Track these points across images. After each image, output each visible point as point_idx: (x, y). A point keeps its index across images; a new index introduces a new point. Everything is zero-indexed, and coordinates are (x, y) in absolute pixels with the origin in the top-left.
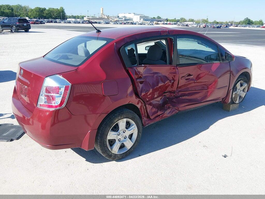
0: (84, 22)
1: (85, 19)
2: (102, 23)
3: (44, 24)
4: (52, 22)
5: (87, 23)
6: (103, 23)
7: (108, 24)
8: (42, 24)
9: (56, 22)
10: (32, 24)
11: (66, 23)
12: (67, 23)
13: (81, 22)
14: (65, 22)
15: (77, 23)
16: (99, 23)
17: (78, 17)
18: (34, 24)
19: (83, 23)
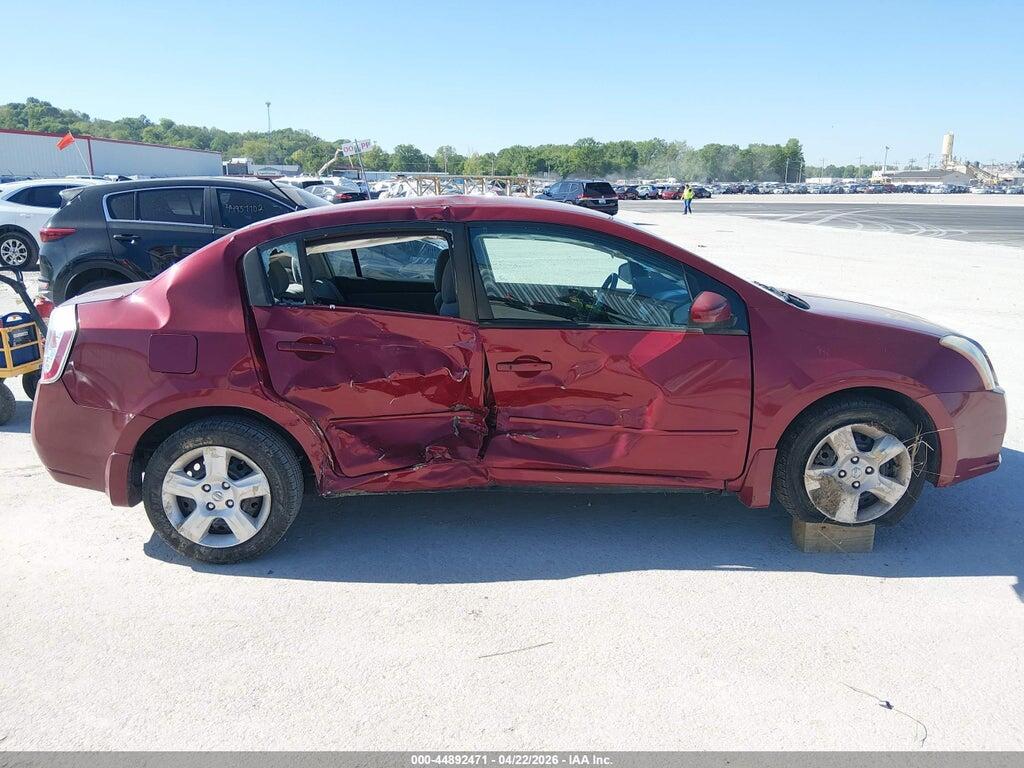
0: (858, 189)
1: (876, 176)
2: (933, 191)
3: (709, 197)
4: (740, 190)
5: (871, 192)
6: (938, 191)
7: (960, 192)
8: (702, 197)
9: (755, 191)
10: (669, 199)
11: (789, 192)
12: (794, 193)
13: (846, 190)
14: (786, 191)
15: (832, 193)
16: (921, 191)
17: (851, 172)
18: (674, 199)
19: (855, 192)
